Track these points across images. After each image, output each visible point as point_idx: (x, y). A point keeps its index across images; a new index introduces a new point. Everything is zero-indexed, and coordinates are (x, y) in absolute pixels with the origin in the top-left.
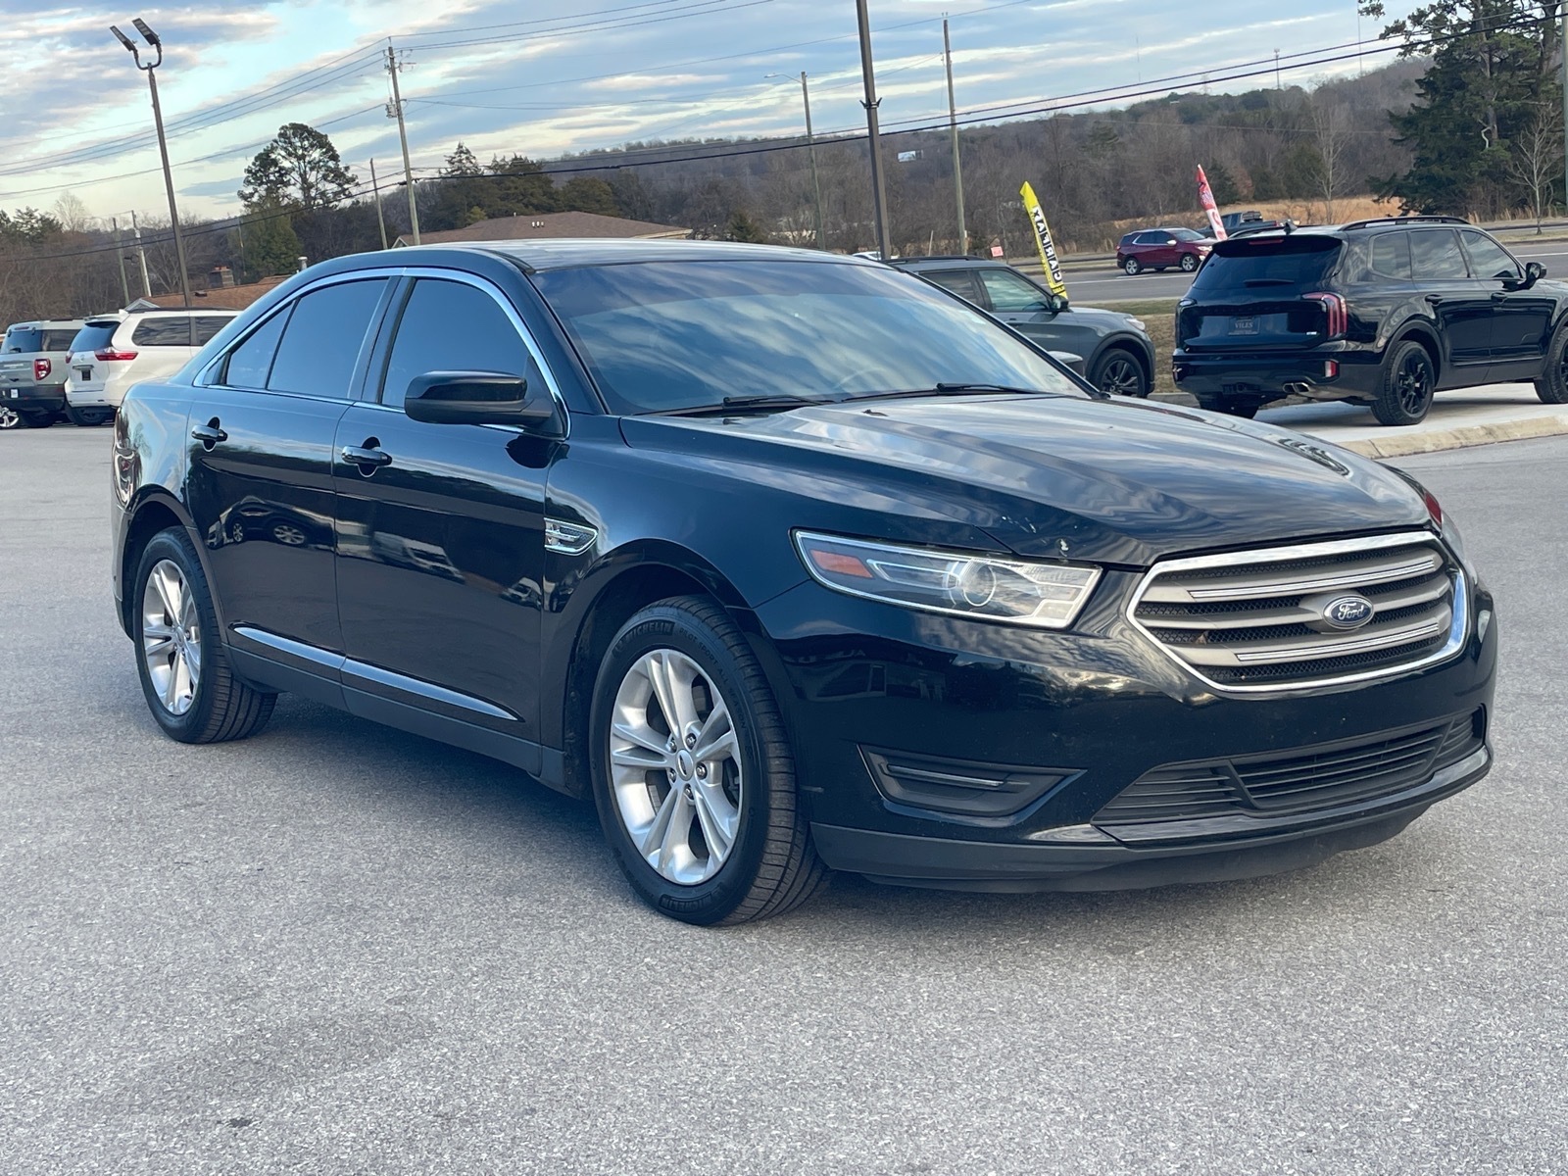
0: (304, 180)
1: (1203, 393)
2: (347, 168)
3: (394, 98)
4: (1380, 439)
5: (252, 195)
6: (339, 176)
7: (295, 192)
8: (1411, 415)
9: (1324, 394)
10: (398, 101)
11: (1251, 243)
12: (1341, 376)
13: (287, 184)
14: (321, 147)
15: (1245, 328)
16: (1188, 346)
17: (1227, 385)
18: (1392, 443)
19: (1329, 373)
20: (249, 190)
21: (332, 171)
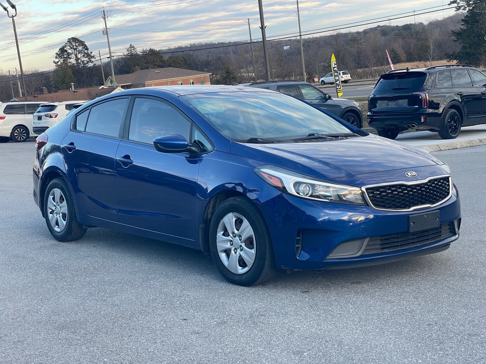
0: (76, 57)
1: (378, 128)
2: (91, 53)
3: (105, 28)
4: (440, 144)
5: (58, 62)
6: (88, 56)
7: (73, 61)
8: (453, 135)
9: (421, 128)
10: (107, 29)
11: (394, 75)
12: (427, 122)
13: (70, 58)
14: (82, 46)
15: (392, 105)
16: (373, 111)
17: (387, 125)
18: (445, 145)
19: (422, 120)
20: (57, 60)
21: (86, 54)
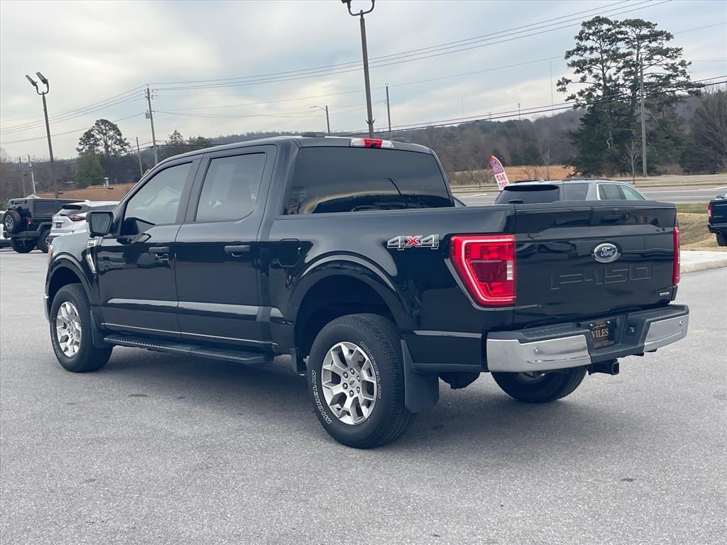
0: (105, 142)
2: (125, 139)
3: (149, 110)
6: (121, 142)
7: (102, 149)
10: (151, 112)
13: (98, 145)
14: (114, 130)
20: (81, 147)
21: (118, 140)
